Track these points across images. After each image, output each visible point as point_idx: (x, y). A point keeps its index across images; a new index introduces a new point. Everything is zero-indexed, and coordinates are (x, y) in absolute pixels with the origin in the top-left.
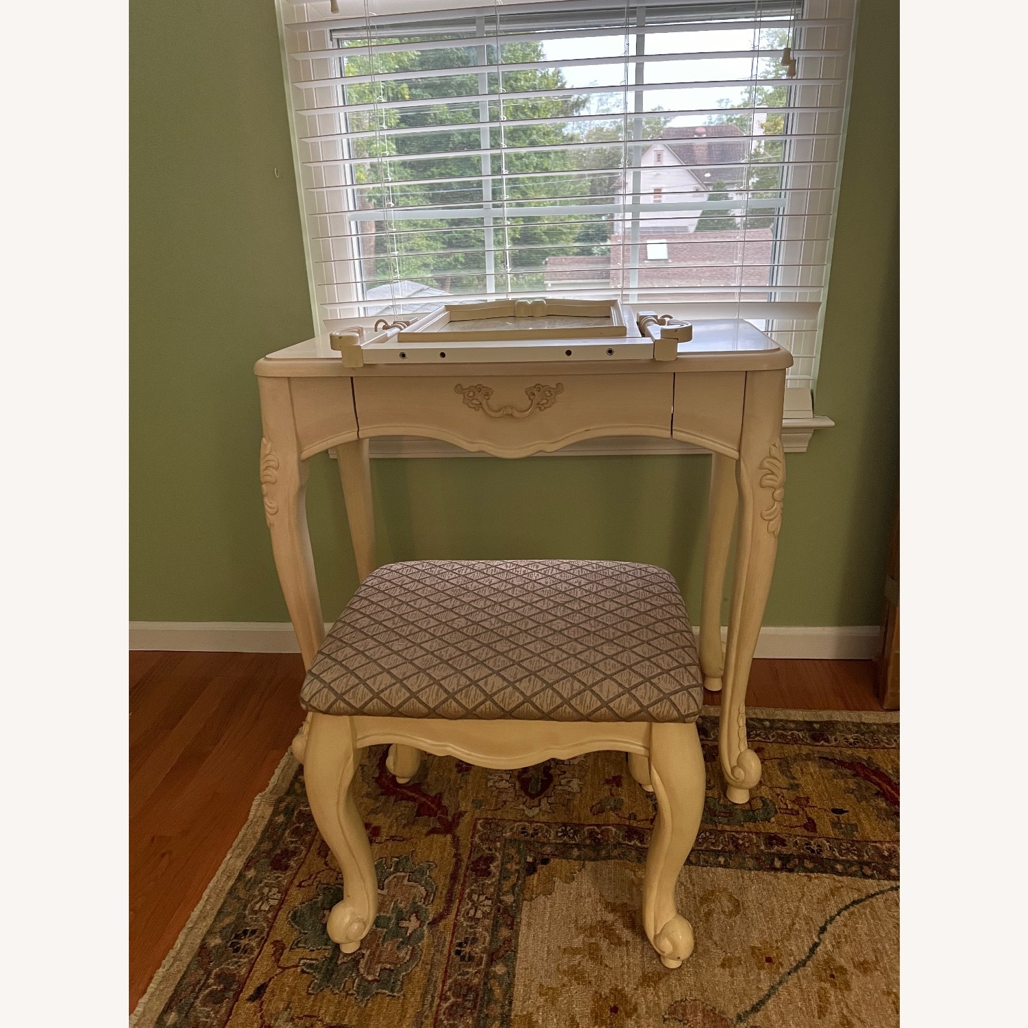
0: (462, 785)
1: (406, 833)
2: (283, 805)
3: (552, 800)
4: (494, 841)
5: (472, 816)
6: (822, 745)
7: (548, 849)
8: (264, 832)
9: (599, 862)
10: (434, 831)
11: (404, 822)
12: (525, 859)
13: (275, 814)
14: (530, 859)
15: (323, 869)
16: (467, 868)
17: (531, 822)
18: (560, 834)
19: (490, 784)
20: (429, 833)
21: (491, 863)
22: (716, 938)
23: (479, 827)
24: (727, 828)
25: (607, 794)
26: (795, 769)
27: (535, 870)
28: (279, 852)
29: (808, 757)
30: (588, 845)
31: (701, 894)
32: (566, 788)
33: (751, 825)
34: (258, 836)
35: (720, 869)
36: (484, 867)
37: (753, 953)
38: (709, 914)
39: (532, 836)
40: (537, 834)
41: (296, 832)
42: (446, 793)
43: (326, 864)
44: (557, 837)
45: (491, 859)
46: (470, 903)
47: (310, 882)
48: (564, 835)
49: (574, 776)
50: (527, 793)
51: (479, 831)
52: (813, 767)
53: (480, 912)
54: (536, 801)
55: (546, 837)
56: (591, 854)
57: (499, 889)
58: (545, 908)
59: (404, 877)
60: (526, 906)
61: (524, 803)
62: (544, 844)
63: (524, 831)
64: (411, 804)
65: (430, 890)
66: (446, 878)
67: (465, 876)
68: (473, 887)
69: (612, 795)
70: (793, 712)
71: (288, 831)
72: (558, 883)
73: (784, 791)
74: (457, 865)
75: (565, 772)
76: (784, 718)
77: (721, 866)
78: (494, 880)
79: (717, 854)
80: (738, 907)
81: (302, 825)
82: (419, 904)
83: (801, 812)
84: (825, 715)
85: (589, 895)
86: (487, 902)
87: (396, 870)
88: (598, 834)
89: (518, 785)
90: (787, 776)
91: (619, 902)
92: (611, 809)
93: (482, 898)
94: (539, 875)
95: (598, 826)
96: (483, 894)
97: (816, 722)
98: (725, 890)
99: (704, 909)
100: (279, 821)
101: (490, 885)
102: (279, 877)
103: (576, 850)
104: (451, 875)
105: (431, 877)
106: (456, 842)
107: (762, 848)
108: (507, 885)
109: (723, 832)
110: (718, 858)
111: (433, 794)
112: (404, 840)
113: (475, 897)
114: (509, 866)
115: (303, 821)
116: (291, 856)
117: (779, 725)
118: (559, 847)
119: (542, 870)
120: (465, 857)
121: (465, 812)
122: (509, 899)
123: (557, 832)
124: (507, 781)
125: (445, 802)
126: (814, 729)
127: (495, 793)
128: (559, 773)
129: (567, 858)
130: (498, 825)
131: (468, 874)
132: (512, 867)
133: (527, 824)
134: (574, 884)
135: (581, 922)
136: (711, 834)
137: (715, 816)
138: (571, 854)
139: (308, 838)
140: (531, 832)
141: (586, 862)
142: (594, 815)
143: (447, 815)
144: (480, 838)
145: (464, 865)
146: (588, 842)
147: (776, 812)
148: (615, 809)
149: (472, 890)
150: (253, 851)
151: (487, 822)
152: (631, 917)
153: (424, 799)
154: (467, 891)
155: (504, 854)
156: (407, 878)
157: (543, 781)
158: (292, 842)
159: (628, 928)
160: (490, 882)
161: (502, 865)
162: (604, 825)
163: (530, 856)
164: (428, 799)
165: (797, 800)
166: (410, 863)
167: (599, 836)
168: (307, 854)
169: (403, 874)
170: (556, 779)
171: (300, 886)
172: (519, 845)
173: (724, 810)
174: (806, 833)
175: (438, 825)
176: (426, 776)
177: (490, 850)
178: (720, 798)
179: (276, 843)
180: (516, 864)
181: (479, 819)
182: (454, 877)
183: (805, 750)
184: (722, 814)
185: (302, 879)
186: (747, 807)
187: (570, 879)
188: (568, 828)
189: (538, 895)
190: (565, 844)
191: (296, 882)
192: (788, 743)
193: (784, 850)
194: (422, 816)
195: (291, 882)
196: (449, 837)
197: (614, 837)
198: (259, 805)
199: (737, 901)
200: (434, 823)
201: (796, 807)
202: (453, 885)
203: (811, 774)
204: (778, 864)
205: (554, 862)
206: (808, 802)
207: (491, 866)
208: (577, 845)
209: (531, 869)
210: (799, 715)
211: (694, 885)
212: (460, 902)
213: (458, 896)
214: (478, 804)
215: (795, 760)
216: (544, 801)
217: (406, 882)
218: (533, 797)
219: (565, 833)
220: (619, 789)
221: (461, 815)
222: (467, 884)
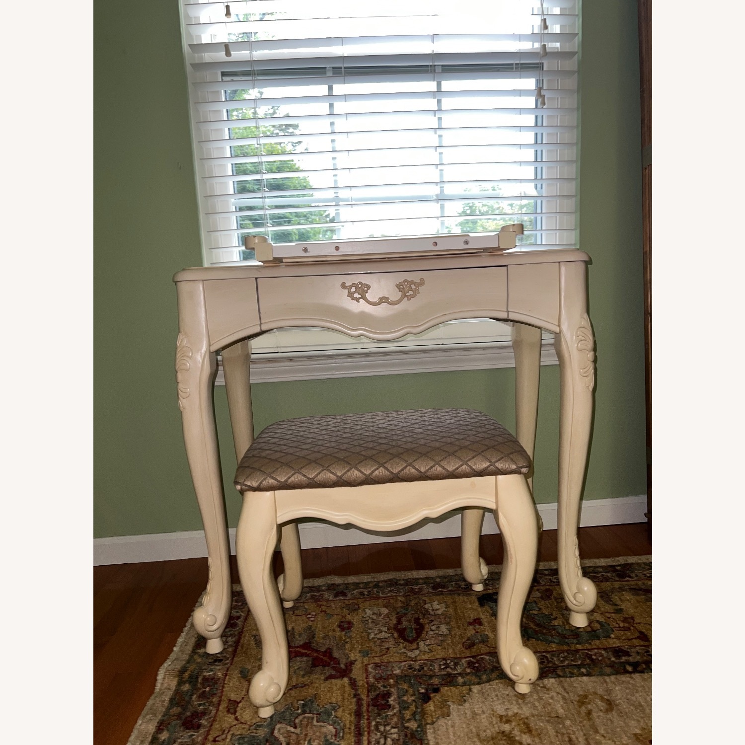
0: (348, 640)
1: (306, 680)
2: (187, 674)
3: (428, 642)
4: (387, 679)
5: (362, 663)
6: (628, 581)
7: (436, 681)
8: (172, 700)
9: (483, 685)
10: (331, 677)
11: (302, 673)
12: (419, 691)
13: (181, 683)
14: (422, 691)
15: (234, 723)
16: (368, 705)
17: (415, 661)
18: (443, 667)
19: (372, 636)
20: (327, 679)
21: (389, 698)
22: (602, 732)
23: (370, 670)
24: (579, 647)
25: (473, 632)
26: (615, 598)
27: (429, 699)
28: (188, 714)
29: (621, 589)
30: (469, 673)
31: (577, 698)
32: (437, 632)
33: (597, 642)
34: (166, 703)
35: (585, 678)
36: (383, 702)
37: (637, 739)
38: (589, 713)
39: (419, 671)
40: (423, 668)
41: (203, 696)
42: (335, 648)
43: (237, 719)
44: (440, 669)
45: (389, 694)
46: (379, 734)
47: (224, 736)
48: (446, 668)
49: (441, 623)
50: (405, 640)
51: (371, 673)
52: (628, 596)
53: (389, 739)
54: (415, 646)
55: (431, 670)
56: (474, 679)
57: (402, 718)
58: (447, 729)
59: (313, 718)
60: (430, 730)
61: (404, 648)
62: (431, 677)
63: (410, 667)
64: (305, 659)
65: (338, 727)
66: (351, 716)
67: (368, 711)
68: (378, 720)
69: (477, 632)
70: (597, 561)
71: (194, 697)
72: (453, 707)
73: (613, 615)
74: (359, 703)
75: (432, 621)
76: (591, 565)
77: (585, 675)
78: (395, 711)
79: (579, 667)
80: (610, 705)
81: (207, 689)
82: (332, 741)
83: (632, 628)
84: (621, 560)
85: (483, 712)
86: (393, 731)
87: (304, 712)
88: (475, 663)
89: (396, 635)
90: (611, 604)
91: (510, 713)
92: (480, 642)
93: (388, 728)
94: (434, 702)
95: (472, 657)
96: (388, 724)
97: (617, 566)
98: (595, 693)
99: (583, 710)
100: (186, 689)
101: (393, 715)
102: (193, 735)
103: (460, 678)
104: (356, 712)
105: (336, 717)
106: (353, 683)
107: (613, 659)
108: (407, 714)
109: (577, 651)
110: (580, 670)
111: (323, 650)
112: (305, 685)
113: (382, 728)
114: (405, 698)
115: (209, 686)
116: (201, 716)
117: (591, 570)
118: (445, 677)
119: (437, 697)
120: (364, 697)
121: (355, 661)
122: (413, 725)
123: (440, 665)
124: (386, 632)
125: (336, 654)
126: (617, 570)
127: (378, 643)
128: (427, 621)
129: (454, 686)
130: (387, 667)
131: (370, 710)
132: (408, 698)
133: (412, 662)
134: (467, 705)
135: (483, 735)
136: (569, 654)
137: (566, 638)
138: (457, 682)
139: (215, 700)
140: (417, 667)
141: (472, 687)
142: (467, 649)
143: (339, 664)
144: (374, 677)
145: (364, 703)
146: (468, 670)
147: (613, 631)
148: (482, 642)
149: (378, 722)
150: (164, 716)
151: (377, 666)
152: (524, 723)
153: (315, 654)
154: (374, 723)
155: (398, 688)
156: (315, 719)
157: (416, 629)
158: (200, 705)
159: (525, 733)
160: (391, 713)
161: (399, 698)
162: (478, 655)
163: (422, 688)
164: (318, 654)
165: (625, 620)
166: (315, 705)
167: (477, 665)
168: (216, 713)
169: (310, 715)
170: (426, 627)
171: (215, 741)
172: (411, 680)
173: (571, 634)
174: (642, 643)
175: (334, 673)
176: (314, 636)
177: (384, 687)
178: (564, 625)
179: (185, 708)
180: (412, 695)
181: (369, 664)
182: (358, 714)
183: (617, 585)
184: (571, 637)
185: (215, 735)
186: (589, 629)
187: (462, 701)
188: (449, 662)
189: (438, 718)
190: (449, 675)
191: (211, 738)
192: (602, 581)
193: (631, 659)
194: (318, 666)
195: (206, 738)
196: (346, 680)
197: (489, 664)
198: (164, 678)
199: (607, 700)
200: (329, 671)
201: (627, 625)
202: (359, 721)
203: (629, 600)
204: (630, 669)
205: (445, 690)
206: (634, 620)
207: (390, 700)
208: (460, 674)
209: (426, 698)
210: (603, 562)
211: (568, 693)
212: (369, 733)
213: (366, 729)
214: (365, 653)
215: (613, 593)
216: (422, 644)
217: (315, 722)
218: (411, 642)
219: (447, 666)
220: (482, 627)
221: (352, 663)
222: (371, 718)
